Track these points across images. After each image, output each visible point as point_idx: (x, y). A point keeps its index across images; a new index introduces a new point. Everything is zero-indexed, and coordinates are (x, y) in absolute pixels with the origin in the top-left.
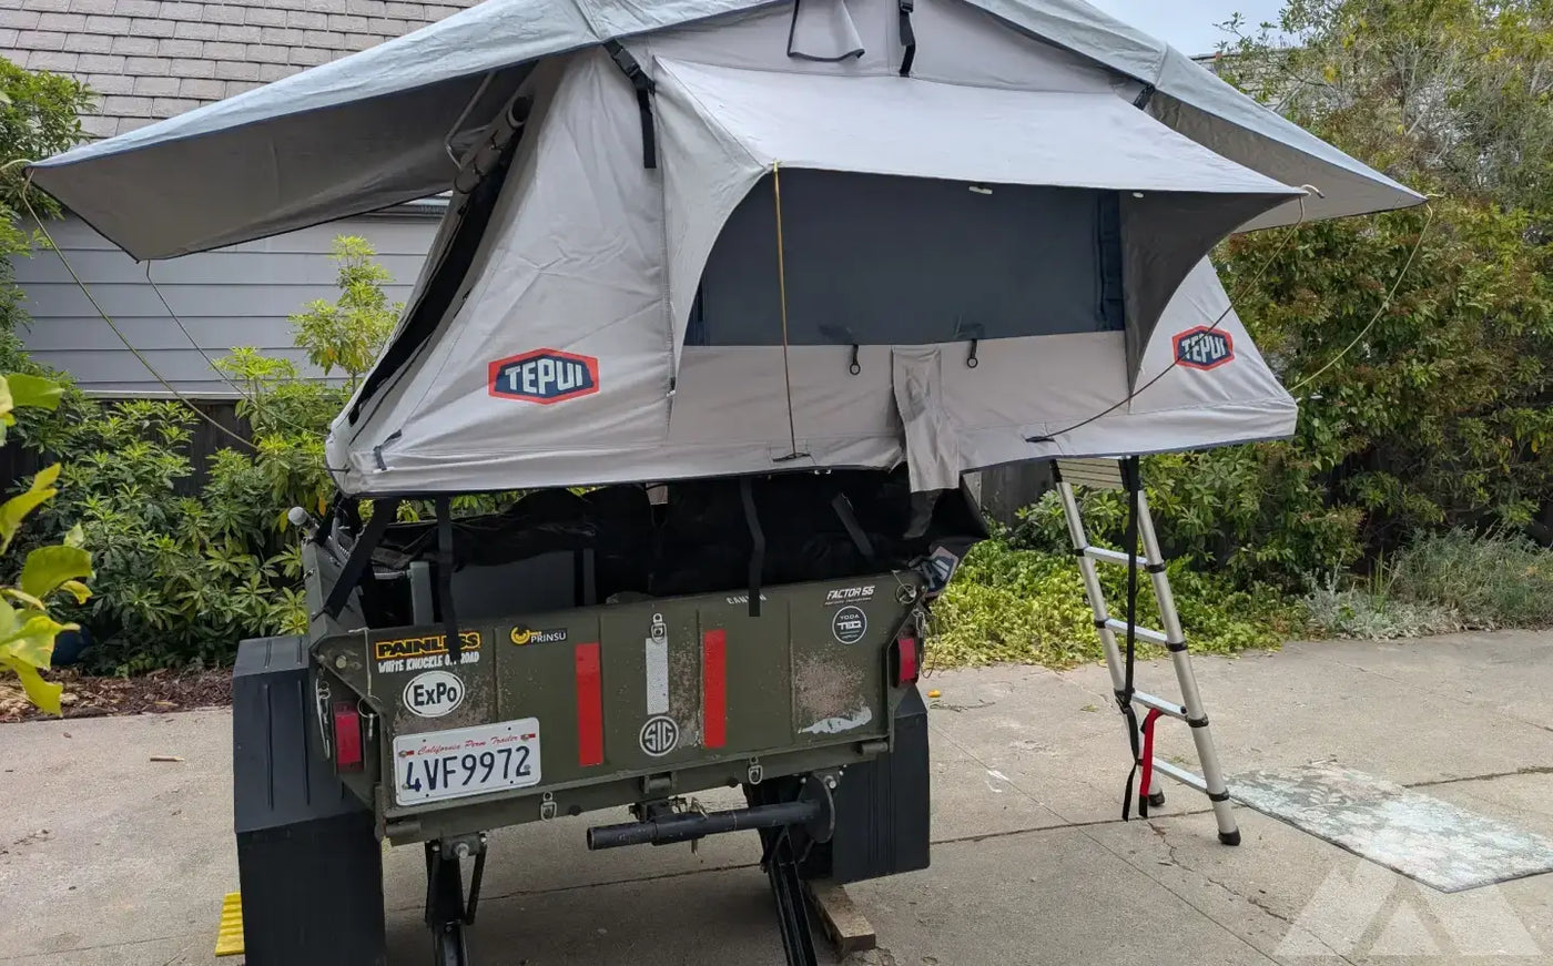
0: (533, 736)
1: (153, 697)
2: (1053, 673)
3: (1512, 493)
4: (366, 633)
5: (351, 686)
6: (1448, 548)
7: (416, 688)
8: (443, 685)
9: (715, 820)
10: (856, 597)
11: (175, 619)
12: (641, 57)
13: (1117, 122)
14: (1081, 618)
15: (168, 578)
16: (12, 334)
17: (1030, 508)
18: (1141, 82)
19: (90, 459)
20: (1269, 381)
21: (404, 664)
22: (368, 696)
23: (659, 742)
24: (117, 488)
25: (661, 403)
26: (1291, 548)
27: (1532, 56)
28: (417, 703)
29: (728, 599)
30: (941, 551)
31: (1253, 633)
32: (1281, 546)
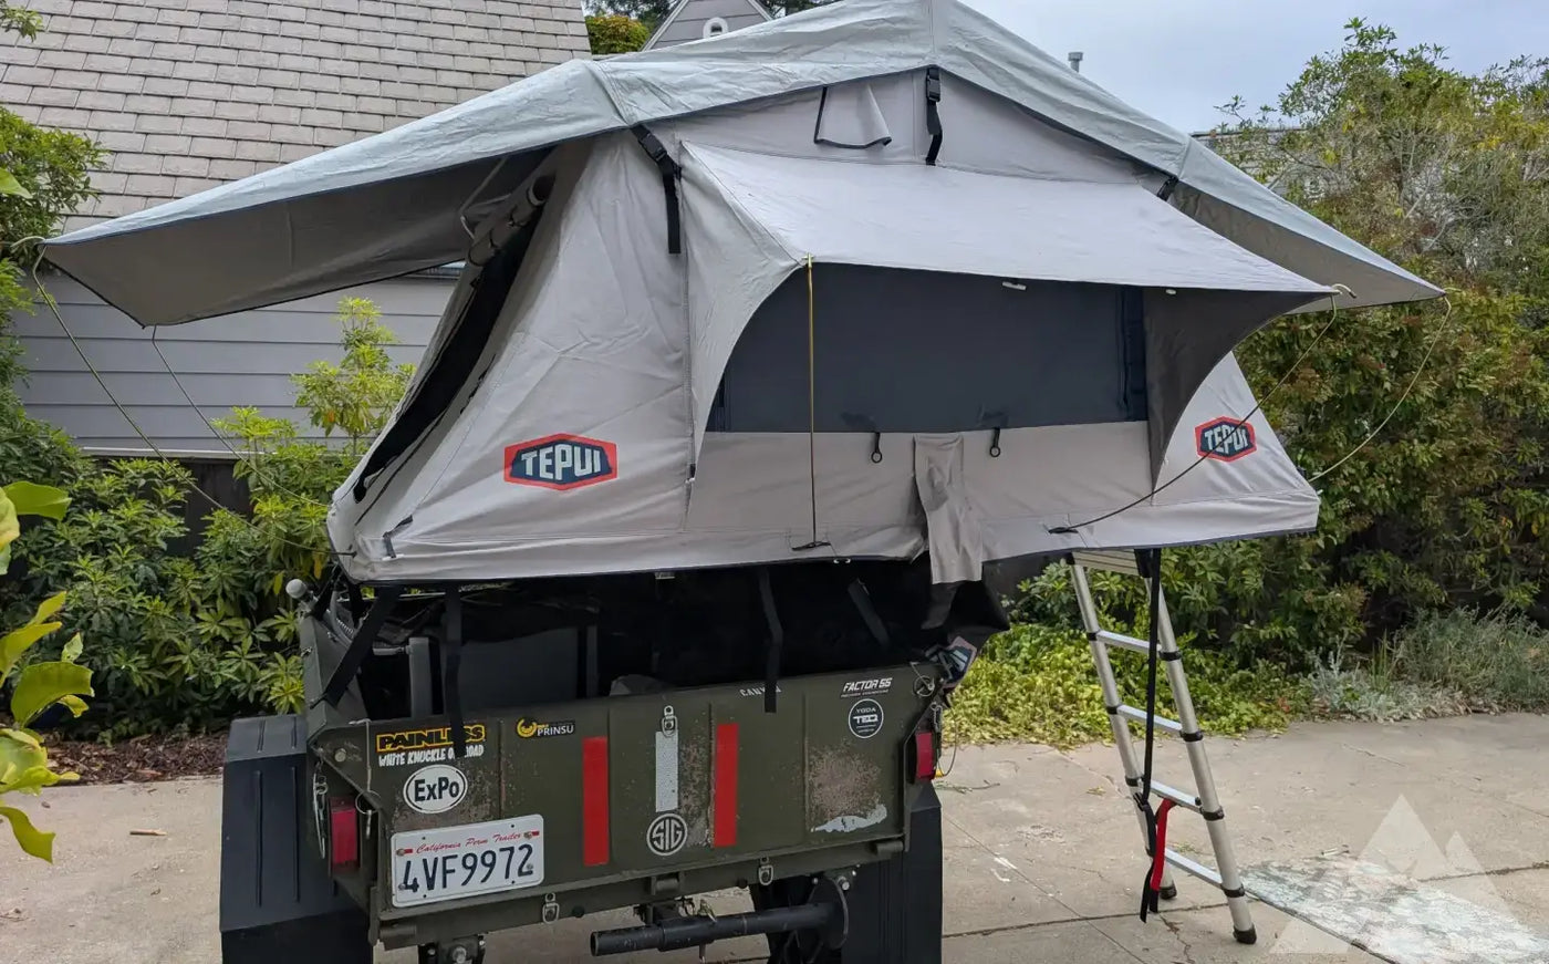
0: (536, 833)
1: (135, 765)
2: (1057, 752)
3: (1513, 574)
4: (367, 725)
5: (349, 780)
6: (1451, 629)
7: (417, 782)
8: (446, 779)
9: (724, 925)
10: (874, 689)
11: (162, 683)
12: (668, 142)
13: (1143, 213)
14: (1085, 696)
15: (157, 641)
16: (10, 391)
17: (1033, 581)
18: (1164, 173)
19: (83, 519)
20: (1292, 474)
21: (406, 758)
22: (367, 791)
23: (666, 842)
24: (109, 547)
25: (681, 490)
26: (1294, 626)
27: (1526, 145)
28: (418, 799)
29: (742, 691)
30: (959, 642)
31: (1258, 713)
32: (1284, 624)
